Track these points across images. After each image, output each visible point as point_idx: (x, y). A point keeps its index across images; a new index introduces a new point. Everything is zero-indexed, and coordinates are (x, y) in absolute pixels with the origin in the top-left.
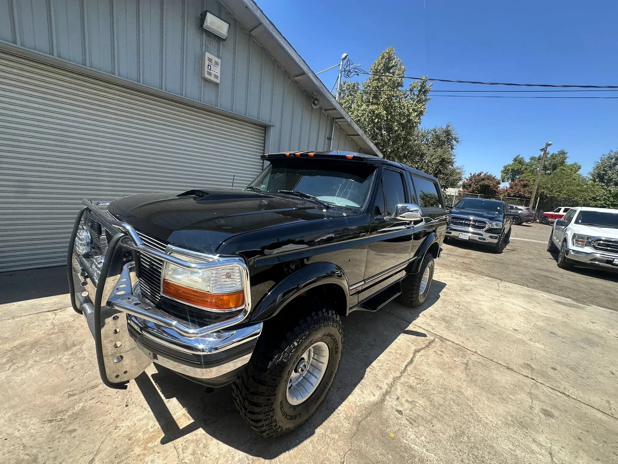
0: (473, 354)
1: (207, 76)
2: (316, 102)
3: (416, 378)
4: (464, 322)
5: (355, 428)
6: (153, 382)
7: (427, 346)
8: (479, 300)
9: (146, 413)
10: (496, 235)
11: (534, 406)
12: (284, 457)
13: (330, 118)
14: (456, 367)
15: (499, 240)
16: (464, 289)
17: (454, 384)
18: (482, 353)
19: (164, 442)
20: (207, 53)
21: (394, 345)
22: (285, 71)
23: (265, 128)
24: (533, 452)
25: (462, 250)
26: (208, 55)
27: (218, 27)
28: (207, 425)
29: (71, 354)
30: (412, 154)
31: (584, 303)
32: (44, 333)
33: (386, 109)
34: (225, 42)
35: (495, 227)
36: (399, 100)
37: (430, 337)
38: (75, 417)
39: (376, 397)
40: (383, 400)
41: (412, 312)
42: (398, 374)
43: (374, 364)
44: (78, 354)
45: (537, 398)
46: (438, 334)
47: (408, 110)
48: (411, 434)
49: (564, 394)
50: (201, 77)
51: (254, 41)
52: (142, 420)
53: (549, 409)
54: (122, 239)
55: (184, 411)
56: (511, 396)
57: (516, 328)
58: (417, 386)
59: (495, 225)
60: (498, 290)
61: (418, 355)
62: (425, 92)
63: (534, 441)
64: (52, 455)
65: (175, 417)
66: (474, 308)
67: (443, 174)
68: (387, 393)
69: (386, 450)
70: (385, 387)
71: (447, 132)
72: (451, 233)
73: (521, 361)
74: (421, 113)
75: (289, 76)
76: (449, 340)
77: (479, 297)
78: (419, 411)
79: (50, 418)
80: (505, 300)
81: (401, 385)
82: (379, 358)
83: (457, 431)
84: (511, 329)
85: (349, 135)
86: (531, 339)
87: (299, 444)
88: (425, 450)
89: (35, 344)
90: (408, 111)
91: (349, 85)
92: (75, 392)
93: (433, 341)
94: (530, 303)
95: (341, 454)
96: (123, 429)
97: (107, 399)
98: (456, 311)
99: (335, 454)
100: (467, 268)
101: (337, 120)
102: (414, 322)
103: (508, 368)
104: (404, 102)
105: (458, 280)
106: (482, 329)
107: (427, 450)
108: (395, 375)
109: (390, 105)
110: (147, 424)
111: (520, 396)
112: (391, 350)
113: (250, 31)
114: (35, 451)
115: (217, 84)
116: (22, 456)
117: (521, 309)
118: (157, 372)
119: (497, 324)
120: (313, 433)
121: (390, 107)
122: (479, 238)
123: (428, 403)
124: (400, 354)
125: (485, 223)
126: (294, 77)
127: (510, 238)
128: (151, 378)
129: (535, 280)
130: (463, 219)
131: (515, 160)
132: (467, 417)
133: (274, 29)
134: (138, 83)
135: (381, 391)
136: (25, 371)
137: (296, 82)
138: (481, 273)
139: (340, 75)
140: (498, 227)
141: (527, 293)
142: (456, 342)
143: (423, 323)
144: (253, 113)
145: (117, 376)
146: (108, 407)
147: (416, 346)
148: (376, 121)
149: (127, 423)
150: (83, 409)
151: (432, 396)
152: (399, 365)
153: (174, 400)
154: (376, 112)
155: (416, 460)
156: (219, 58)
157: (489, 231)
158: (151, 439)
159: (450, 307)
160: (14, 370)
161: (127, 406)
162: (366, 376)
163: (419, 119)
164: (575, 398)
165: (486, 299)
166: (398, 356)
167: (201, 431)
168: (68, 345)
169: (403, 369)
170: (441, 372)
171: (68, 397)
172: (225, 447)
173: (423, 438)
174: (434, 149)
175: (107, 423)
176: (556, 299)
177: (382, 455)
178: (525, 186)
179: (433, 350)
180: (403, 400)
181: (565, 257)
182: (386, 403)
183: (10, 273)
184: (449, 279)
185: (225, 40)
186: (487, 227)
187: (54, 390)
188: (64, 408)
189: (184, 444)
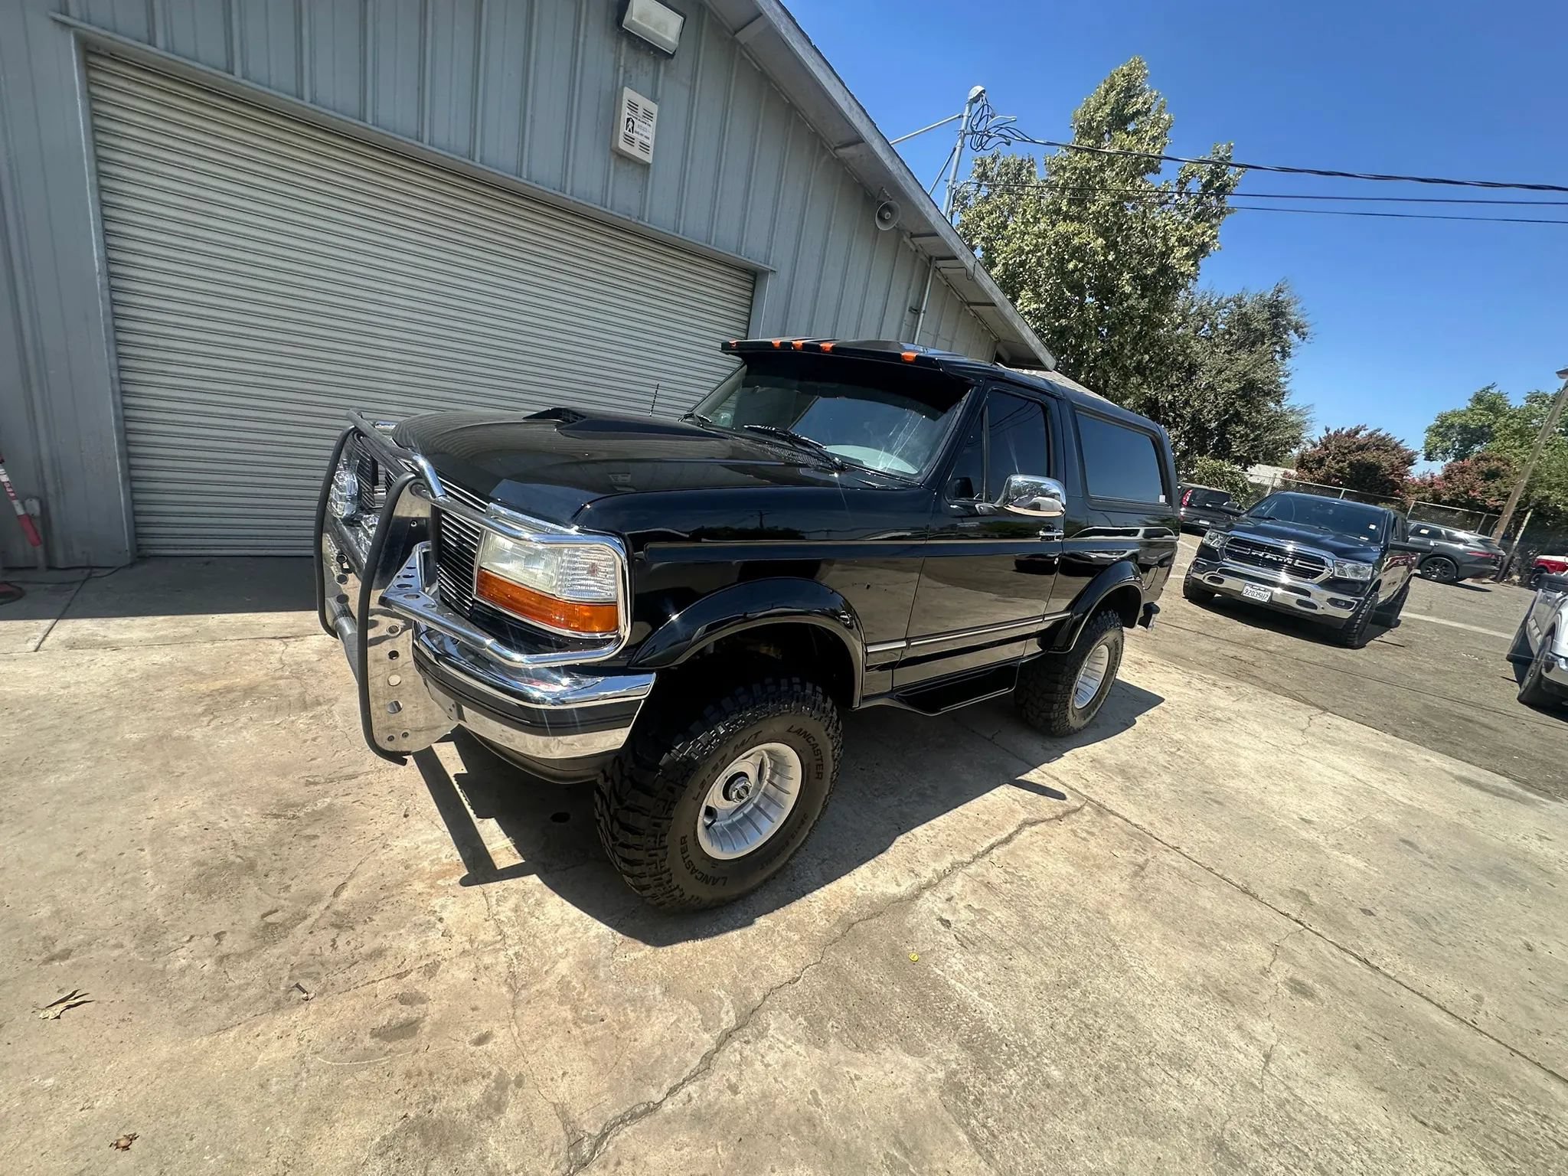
0: (1167, 851)
1: (623, 145)
2: (887, 215)
3: (1006, 872)
4: (1173, 785)
5: (838, 931)
6: (457, 786)
7: (1059, 818)
8: (1237, 745)
9: (438, 833)
10: (1348, 599)
11: (1273, 971)
12: (684, 949)
13: (923, 257)
14: (1113, 867)
15: (1357, 613)
16: (1208, 717)
17: (1093, 896)
18: (1192, 850)
19: (465, 882)
20: (626, 89)
21: (977, 804)
22: (816, 134)
23: (753, 277)
24: (1226, 1045)
25: (1244, 629)
26: (628, 94)
27: (657, 26)
28: (546, 872)
29: (311, 718)
30: (1161, 362)
31: (1547, 794)
32: (266, 675)
33: (1104, 232)
34: (673, 62)
35: (1349, 576)
36: (1144, 211)
37: (1072, 802)
38: (317, 817)
39: (903, 888)
40: (916, 896)
41: (1048, 745)
42: (967, 857)
43: (918, 831)
44: (325, 718)
45: (1290, 957)
46: (1097, 799)
47: (1165, 239)
48: (957, 962)
49: (1367, 962)
50: (611, 150)
51: (743, 58)
52: (431, 842)
53: (1310, 982)
54: (411, 483)
55: (507, 842)
56: (1222, 942)
57: (1309, 818)
58: (1004, 885)
59: (1348, 570)
60: (1303, 731)
61: (1027, 831)
62: (1222, 191)
63: (1239, 1027)
64: (278, 864)
65: (489, 849)
66: (1215, 760)
67: (1246, 423)
68: (930, 885)
69: (891, 978)
70: (927, 874)
71: (1276, 307)
72: (1221, 581)
73: (1286, 883)
74: (1203, 248)
75: (823, 147)
76: (1117, 815)
77: (1244, 740)
78: (987, 928)
79: (275, 811)
80: (1312, 754)
81: (968, 879)
82: (933, 822)
83: (1063, 978)
84: (1295, 817)
85: (969, 304)
86: (1338, 846)
87: (716, 934)
88: (976, 993)
89: (250, 691)
90: (1166, 245)
91: (1008, 165)
92: (317, 779)
93: (1076, 810)
94: (1379, 770)
95: (798, 965)
96: (396, 850)
97: (373, 800)
98: (1162, 759)
99: (785, 963)
100: (1240, 672)
101: (940, 263)
102: (1045, 767)
103: (1245, 892)
104: (1157, 216)
105: (1200, 695)
106: (1216, 805)
107: (981, 995)
108: (958, 858)
109: (1115, 223)
110: (439, 851)
111: (1246, 947)
112: (966, 812)
113: (736, 32)
114: (251, 854)
115: (646, 166)
116: (232, 858)
117: (1346, 780)
118: (465, 771)
119: (1261, 802)
120: (751, 923)
121: (1115, 228)
122: (1299, 602)
123: (1015, 920)
124: (987, 822)
125: (1323, 562)
126: (836, 148)
127: (1402, 614)
128: (453, 779)
129: (1424, 723)
130: (1260, 547)
131: (1479, 399)
132: (1096, 960)
133: (791, 26)
134: (470, 162)
135: (916, 881)
136: (234, 732)
137: (840, 162)
138: (1275, 688)
139: (959, 143)
140: (1359, 578)
141: (1387, 748)
142: (1134, 821)
143: (1066, 772)
144: (725, 238)
145: (391, 739)
146: (372, 812)
147: (1030, 813)
148: (1071, 266)
149: (405, 843)
150: (330, 807)
151: (1030, 909)
152: (975, 841)
153: (492, 823)
154: (1076, 241)
155: (951, 1006)
156: (654, 99)
157: (1332, 584)
158: (442, 874)
159: (1152, 750)
160: (216, 728)
161: (406, 816)
162: (891, 848)
163: (1192, 265)
164: (1393, 975)
165: (1261, 746)
166: (980, 825)
167: (534, 880)
168: (308, 702)
169: (981, 850)
170: (1071, 870)
171: (306, 785)
172: (574, 912)
173: (980, 974)
174: (1229, 353)
175: (370, 836)
176: (1464, 774)
177: (882, 983)
178: (1492, 475)
179: (1069, 827)
180: (961, 905)
181: (1541, 675)
182: (920, 902)
183: (206, 559)
184: (1177, 689)
185: (672, 56)
186: (1326, 574)
187: (283, 771)
188: (297, 800)
189: (501, 893)
